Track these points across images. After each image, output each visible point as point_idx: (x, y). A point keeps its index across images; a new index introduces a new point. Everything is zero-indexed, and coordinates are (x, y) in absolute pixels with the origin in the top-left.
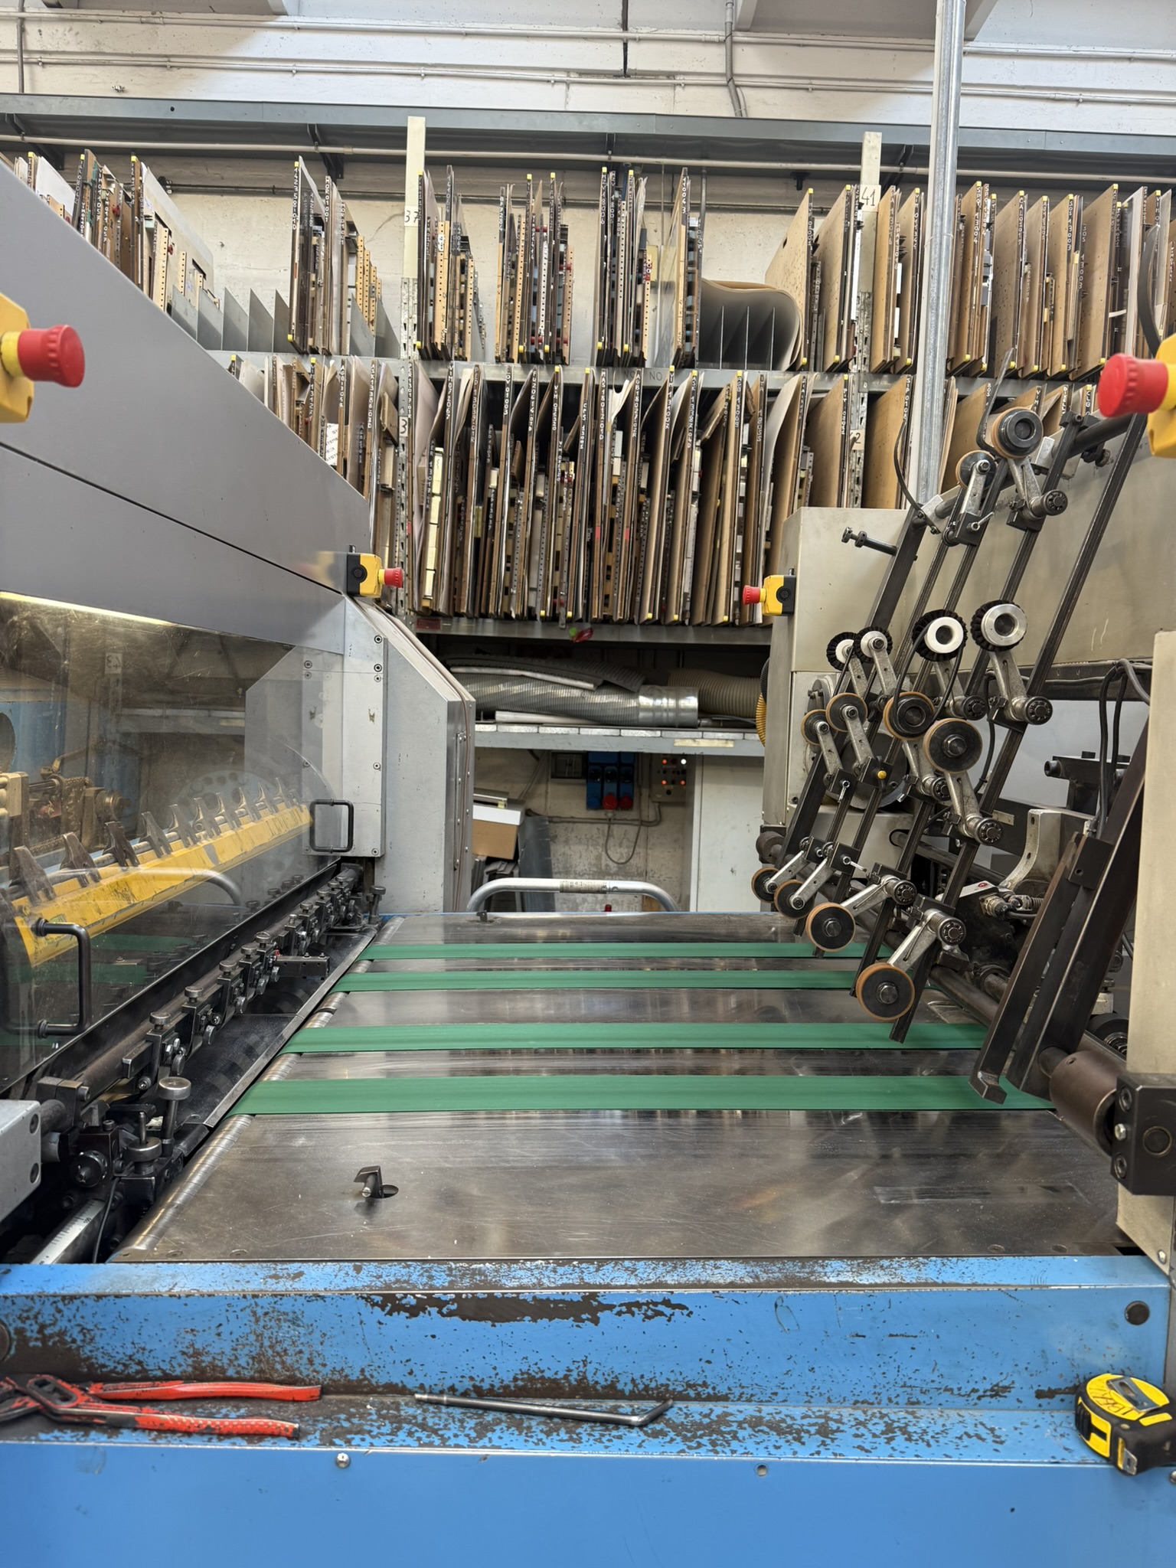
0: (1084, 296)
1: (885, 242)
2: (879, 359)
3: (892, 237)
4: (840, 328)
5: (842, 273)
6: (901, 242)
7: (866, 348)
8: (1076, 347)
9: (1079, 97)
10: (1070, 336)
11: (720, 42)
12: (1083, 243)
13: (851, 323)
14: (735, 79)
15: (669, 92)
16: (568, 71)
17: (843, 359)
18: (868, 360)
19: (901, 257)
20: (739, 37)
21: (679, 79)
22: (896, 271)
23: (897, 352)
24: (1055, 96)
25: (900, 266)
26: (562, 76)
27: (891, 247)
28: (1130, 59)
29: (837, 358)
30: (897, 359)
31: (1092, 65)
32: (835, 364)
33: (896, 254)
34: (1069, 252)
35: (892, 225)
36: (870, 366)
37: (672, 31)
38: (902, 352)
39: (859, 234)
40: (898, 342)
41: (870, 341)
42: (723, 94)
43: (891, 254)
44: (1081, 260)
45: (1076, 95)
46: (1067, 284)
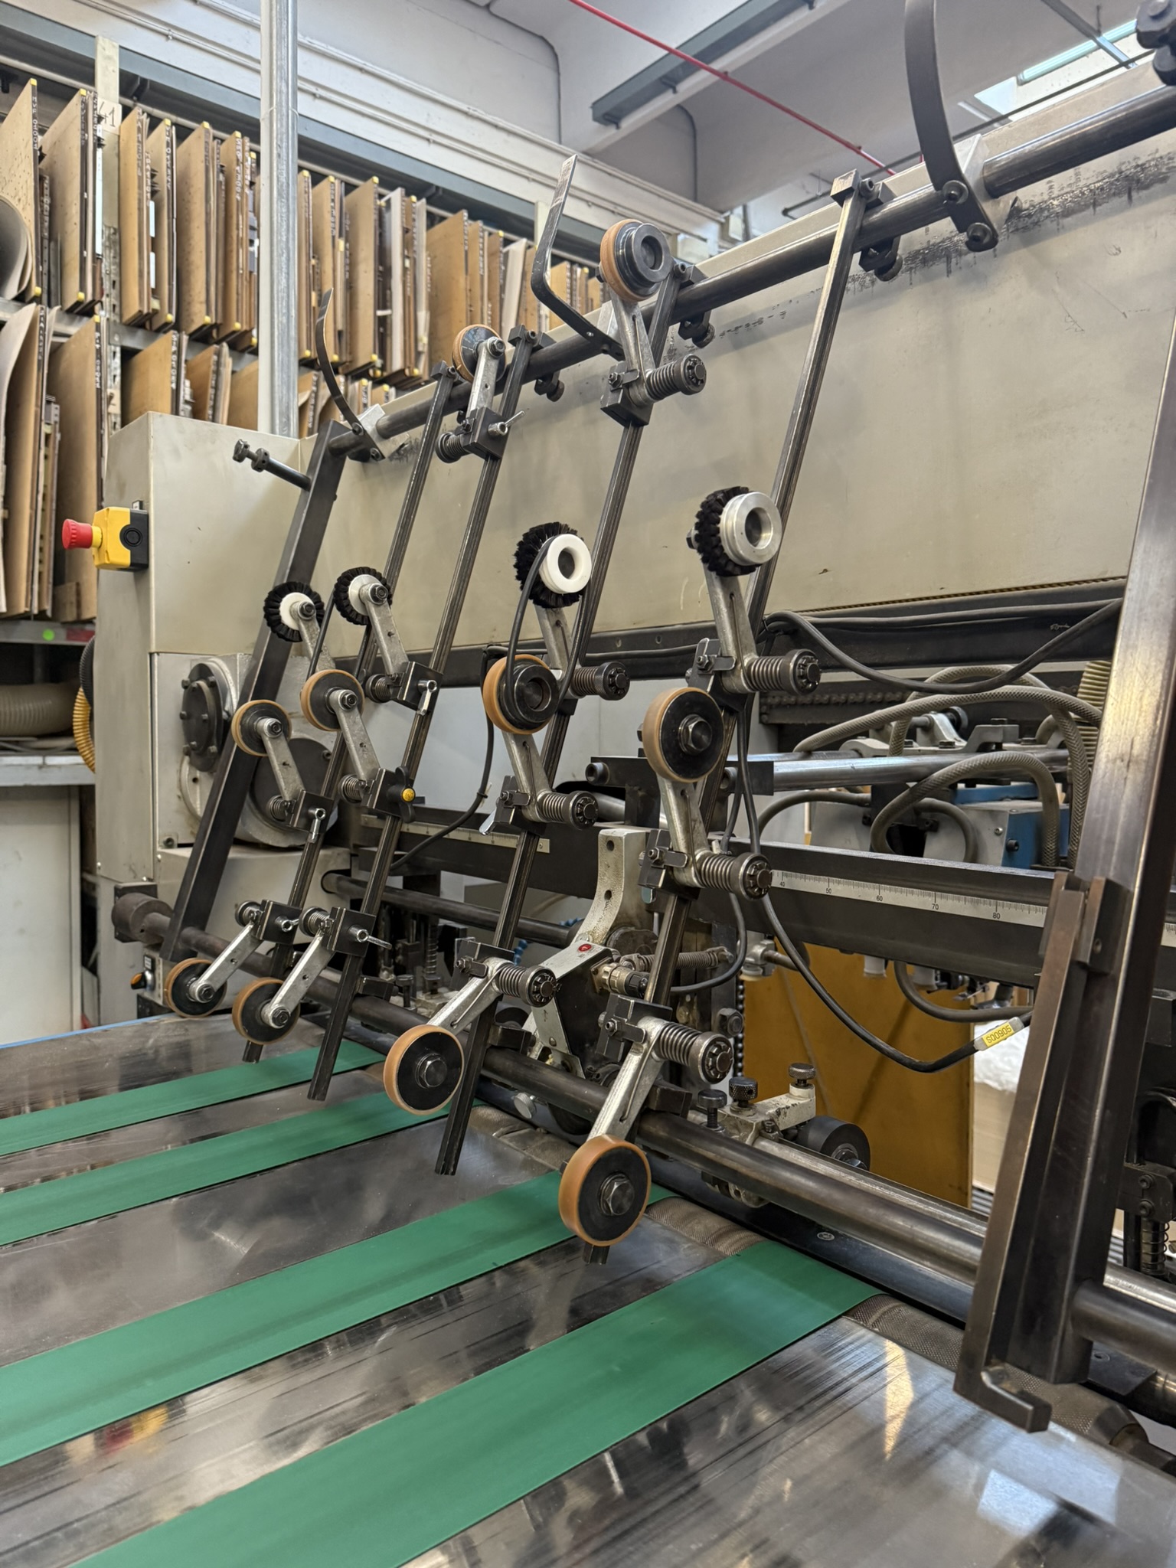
0: (350, 286)
1: (133, 172)
2: (133, 309)
3: (140, 167)
4: (83, 260)
5: (82, 195)
6: (153, 176)
7: (114, 293)
8: (346, 337)
10: (340, 327)
12: (347, 231)
13: (97, 258)
17: (90, 298)
18: (119, 308)
19: (154, 193)
22: (148, 208)
23: (155, 304)
25: (152, 204)
27: (140, 179)
29: (81, 296)
30: (155, 312)
32: (78, 303)
33: (147, 189)
34: (333, 237)
35: (140, 152)
36: (121, 316)
38: (161, 305)
39: (99, 152)
40: (155, 293)
41: (119, 284)
43: (140, 187)
44: (346, 249)
46: (334, 270)
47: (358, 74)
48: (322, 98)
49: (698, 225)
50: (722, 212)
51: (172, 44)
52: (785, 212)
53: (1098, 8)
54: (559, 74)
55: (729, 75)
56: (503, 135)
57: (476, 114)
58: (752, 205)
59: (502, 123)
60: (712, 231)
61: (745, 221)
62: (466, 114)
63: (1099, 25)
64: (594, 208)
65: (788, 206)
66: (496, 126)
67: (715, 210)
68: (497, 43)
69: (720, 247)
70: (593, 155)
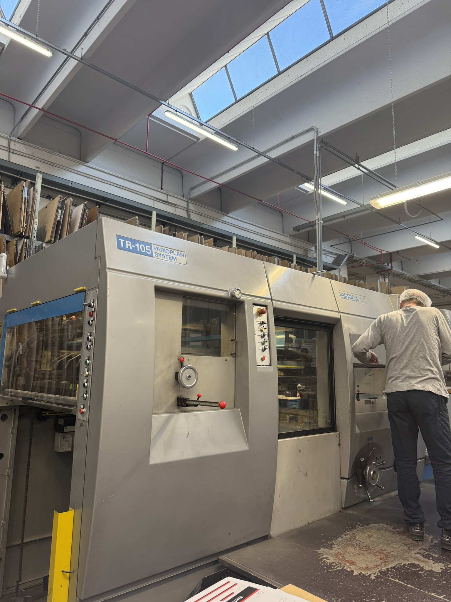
9: (245, 230)
11: (186, 201)
14: (189, 210)
15: (174, 208)
16: (154, 197)
20: (190, 201)
21: (177, 206)
24: (241, 228)
26: (153, 198)
37: (177, 196)
42: (185, 212)
45: (244, 229)
47: (252, 225)
48: (246, 231)
49: (311, 247)
50: (315, 244)
51: (223, 224)
52: (331, 246)
53: (400, 218)
54: (283, 218)
56: (275, 234)
60: (313, 249)
62: (269, 231)
63: (400, 222)
64: (291, 246)
65: (332, 245)
66: (274, 232)
68: (272, 214)
70: (291, 236)
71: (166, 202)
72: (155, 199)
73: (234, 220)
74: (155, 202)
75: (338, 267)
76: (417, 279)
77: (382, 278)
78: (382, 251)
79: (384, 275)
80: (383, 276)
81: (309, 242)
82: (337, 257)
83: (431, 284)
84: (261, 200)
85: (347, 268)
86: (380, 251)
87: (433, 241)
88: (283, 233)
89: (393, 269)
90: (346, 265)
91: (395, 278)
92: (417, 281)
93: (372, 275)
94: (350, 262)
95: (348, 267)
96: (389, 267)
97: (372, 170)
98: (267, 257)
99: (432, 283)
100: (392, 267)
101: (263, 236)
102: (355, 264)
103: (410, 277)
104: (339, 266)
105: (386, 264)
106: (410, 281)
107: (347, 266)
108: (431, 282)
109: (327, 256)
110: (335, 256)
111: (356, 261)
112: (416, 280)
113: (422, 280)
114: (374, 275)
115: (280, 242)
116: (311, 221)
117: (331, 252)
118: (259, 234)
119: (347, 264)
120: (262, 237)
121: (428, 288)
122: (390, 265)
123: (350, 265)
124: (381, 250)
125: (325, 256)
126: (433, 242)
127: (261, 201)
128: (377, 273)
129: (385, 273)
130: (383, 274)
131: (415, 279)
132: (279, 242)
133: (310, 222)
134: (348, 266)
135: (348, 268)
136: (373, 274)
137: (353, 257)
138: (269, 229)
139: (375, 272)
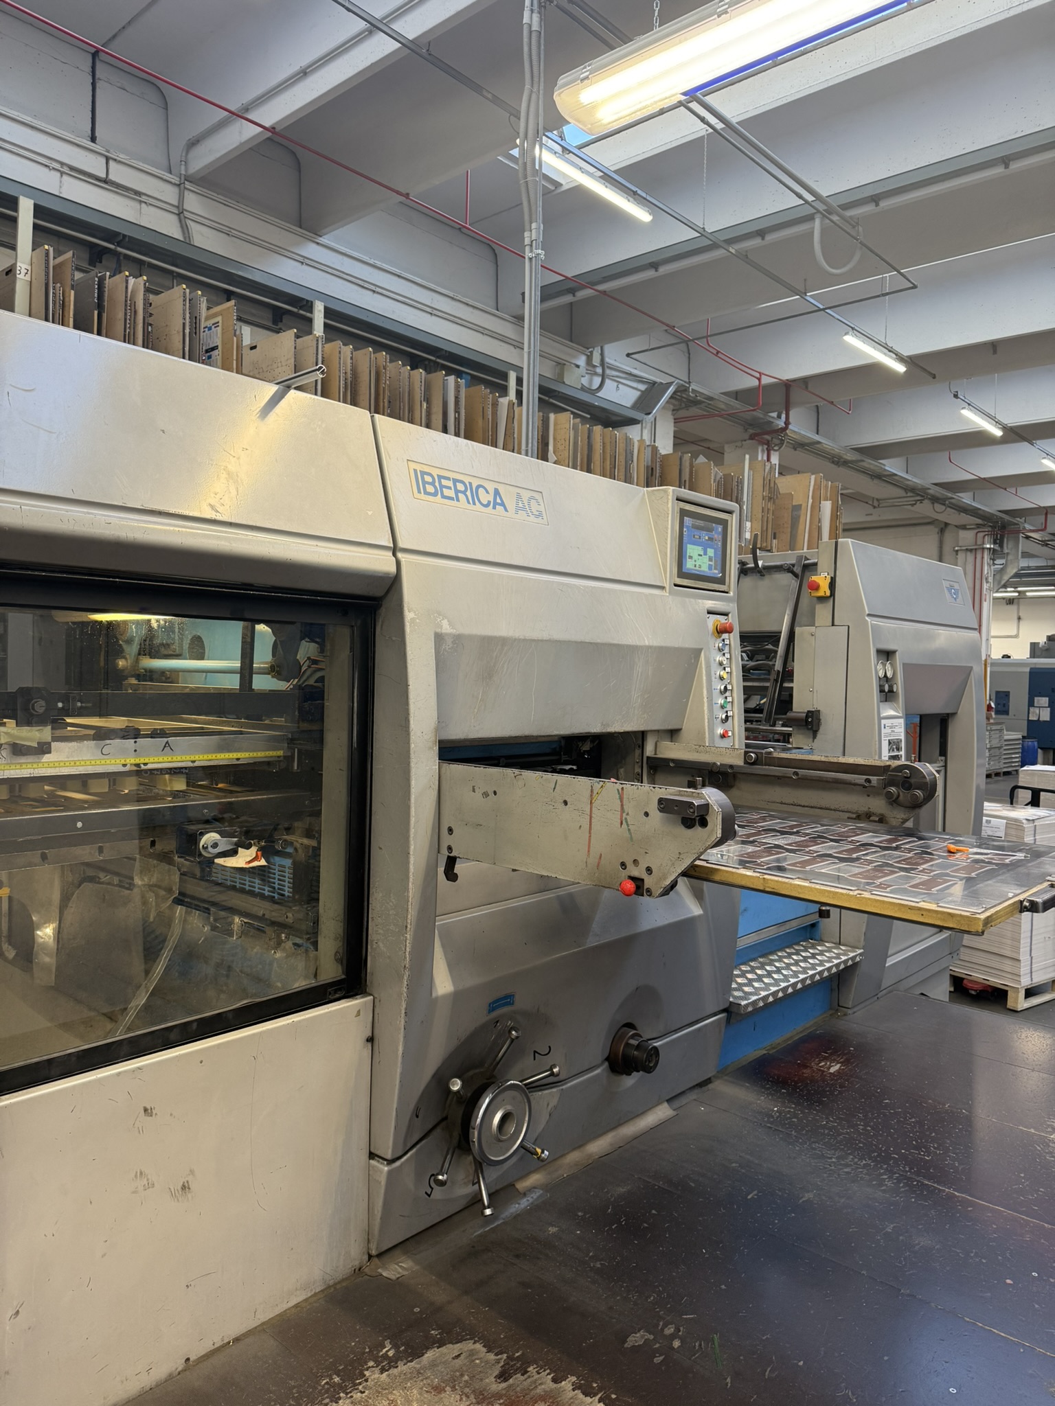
1: (336, 374)
3: (340, 372)
9: (375, 290)
11: (175, 184)
14: (185, 212)
15: (137, 205)
20: (188, 185)
21: (144, 198)
24: (362, 285)
28: (399, 276)
31: (381, 273)
34: (421, 401)
37: (141, 164)
42: (174, 218)
47: (396, 278)
48: (378, 293)
49: (575, 357)
50: (588, 349)
52: (628, 355)
54: (497, 266)
55: (607, 293)
56: (471, 309)
57: (458, 298)
58: (607, 348)
59: (471, 302)
60: (582, 361)
61: (602, 354)
62: (452, 298)
64: (517, 349)
65: (630, 352)
66: (467, 304)
67: (584, 347)
68: (464, 249)
69: (587, 370)
70: (518, 319)
71: (106, 181)
72: (66, 169)
73: (340, 257)
74: (65, 177)
75: (646, 416)
76: (850, 456)
77: (763, 451)
78: (763, 376)
79: (768, 443)
80: (766, 447)
81: (571, 341)
82: (646, 389)
83: (885, 470)
84: (408, 194)
85: (673, 421)
86: (758, 375)
87: (890, 351)
88: (498, 310)
89: (790, 427)
90: (670, 413)
91: (797, 452)
92: (852, 462)
93: (739, 444)
94: (681, 405)
95: (675, 419)
96: (781, 424)
97: (734, 121)
98: (423, 372)
99: (887, 468)
100: (787, 423)
101: (432, 312)
102: (694, 411)
103: (832, 452)
104: (649, 414)
105: (774, 415)
106: (833, 462)
107: (673, 415)
108: (884, 465)
109: (620, 386)
110: (643, 387)
111: (695, 403)
112: (849, 458)
113: (863, 461)
114: (744, 442)
115: (485, 336)
116: (569, 276)
117: (630, 374)
118: (420, 306)
119: (673, 410)
120: (429, 315)
121: (876, 481)
122: (783, 416)
123: (683, 413)
124: (760, 373)
125: (616, 384)
126: (891, 354)
127: (407, 196)
128: (752, 437)
129: (772, 438)
130: (766, 442)
131: (845, 457)
132: (481, 335)
133: (567, 278)
134: (676, 416)
135: (676, 421)
136: (742, 441)
137: (686, 390)
138: (451, 294)
139: (747, 436)
